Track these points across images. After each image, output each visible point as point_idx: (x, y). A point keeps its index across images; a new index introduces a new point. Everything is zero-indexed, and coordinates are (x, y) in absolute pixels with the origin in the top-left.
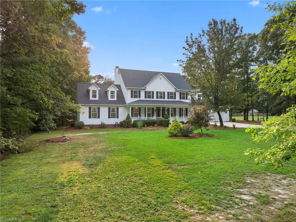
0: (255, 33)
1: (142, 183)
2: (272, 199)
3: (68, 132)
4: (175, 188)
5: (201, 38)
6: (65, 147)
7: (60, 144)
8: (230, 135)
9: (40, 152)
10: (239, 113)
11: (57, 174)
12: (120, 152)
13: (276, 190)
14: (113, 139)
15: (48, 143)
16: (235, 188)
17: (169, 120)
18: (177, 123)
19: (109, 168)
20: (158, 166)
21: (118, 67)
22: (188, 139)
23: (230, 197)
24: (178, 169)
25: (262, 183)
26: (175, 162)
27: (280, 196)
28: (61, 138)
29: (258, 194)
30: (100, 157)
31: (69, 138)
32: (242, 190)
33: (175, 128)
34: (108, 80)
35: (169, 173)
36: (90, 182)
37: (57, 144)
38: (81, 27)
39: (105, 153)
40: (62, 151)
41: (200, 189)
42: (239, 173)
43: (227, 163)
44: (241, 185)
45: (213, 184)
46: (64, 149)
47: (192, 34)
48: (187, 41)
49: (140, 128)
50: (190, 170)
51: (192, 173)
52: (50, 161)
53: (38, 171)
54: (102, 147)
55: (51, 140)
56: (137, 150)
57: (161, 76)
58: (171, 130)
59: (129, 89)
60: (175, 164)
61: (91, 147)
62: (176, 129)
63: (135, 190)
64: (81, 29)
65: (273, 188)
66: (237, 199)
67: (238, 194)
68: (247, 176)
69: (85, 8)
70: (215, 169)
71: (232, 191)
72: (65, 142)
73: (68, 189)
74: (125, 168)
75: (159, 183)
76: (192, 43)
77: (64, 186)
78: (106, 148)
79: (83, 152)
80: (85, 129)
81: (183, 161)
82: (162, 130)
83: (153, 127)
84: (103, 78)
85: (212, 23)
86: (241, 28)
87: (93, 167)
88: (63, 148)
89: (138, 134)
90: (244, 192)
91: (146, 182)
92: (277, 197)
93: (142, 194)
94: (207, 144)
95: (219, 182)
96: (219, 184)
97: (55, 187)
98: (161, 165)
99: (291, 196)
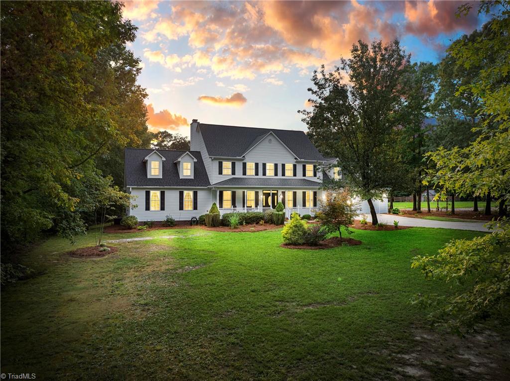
0: (432, 63)
1: (233, 344)
2: (458, 376)
3: (110, 235)
4: (291, 352)
5: (339, 73)
6: (102, 266)
7: (94, 259)
8: (389, 242)
9: (58, 277)
10: (405, 195)
11: (85, 323)
12: (198, 277)
13: (466, 356)
14: (186, 251)
15: (74, 259)
16: (395, 353)
17: (284, 214)
18: (297, 221)
19: (178, 311)
20: (264, 307)
21: (197, 120)
22: (316, 249)
23: (386, 372)
24: (296, 313)
25: (441, 341)
26: (293, 299)
27: (472, 368)
28: (96, 248)
29: (435, 365)
30: (162, 289)
31: (109, 249)
32: (407, 357)
33: (294, 231)
34: (180, 141)
35: (281, 321)
36: (143, 341)
37: (89, 259)
38: (132, 52)
39: (171, 280)
40: (97, 275)
41: (334, 356)
42: (402, 321)
43: (382, 299)
44: (406, 345)
45: (358, 344)
46: (101, 270)
47: (323, 66)
48: (315, 79)
49: (235, 228)
50: (317, 315)
51: (321, 322)
52: (75, 296)
53: (53, 317)
54: (167, 267)
55: (79, 252)
56: (228, 273)
57: (271, 137)
58: (287, 233)
59: (215, 159)
60: (293, 302)
61: (147, 266)
62: (297, 231)
63: (221, 356)
64: (132, 54)
65: (461, 352)
66: (398, 376)
67: (401, 365)
68: (417, 328)
69: (135, 32)
70: (362, 312)
71: (389, 358)
72: (104, 255)
73: (105, 355)
74: (205, 311)
75: (263, 342)
76: (323, 82)
77: (97, 349)
78: (174, 269)
79: (133, 277)
80: (139, 230)
81: (306, 297)
82: (272, 231)
83: (256, 226)
84: (172, 137)
85: (359, 48)
86: (407, 57)
87: (149, 309)
88: (98, 270)
89: (230, 240)
90: (411, 360)
91: (241, 341)
92: (468, 372)
93: (233, 366)
94: (348, 261)
95: (366, 340)
96: (368, 344)
97: (81, 352)
98: (269, 304)
99: (491, 368)
